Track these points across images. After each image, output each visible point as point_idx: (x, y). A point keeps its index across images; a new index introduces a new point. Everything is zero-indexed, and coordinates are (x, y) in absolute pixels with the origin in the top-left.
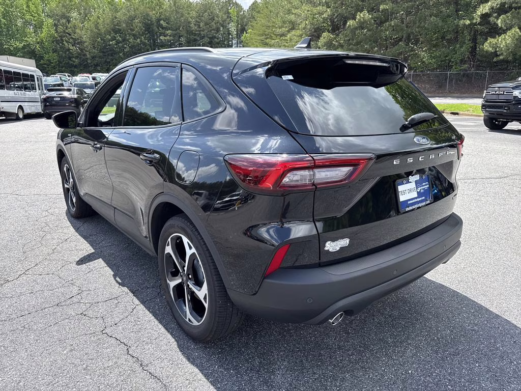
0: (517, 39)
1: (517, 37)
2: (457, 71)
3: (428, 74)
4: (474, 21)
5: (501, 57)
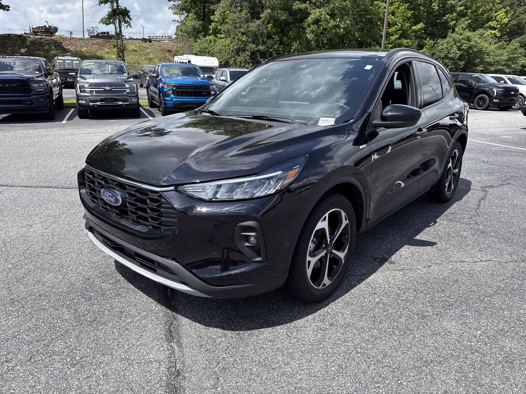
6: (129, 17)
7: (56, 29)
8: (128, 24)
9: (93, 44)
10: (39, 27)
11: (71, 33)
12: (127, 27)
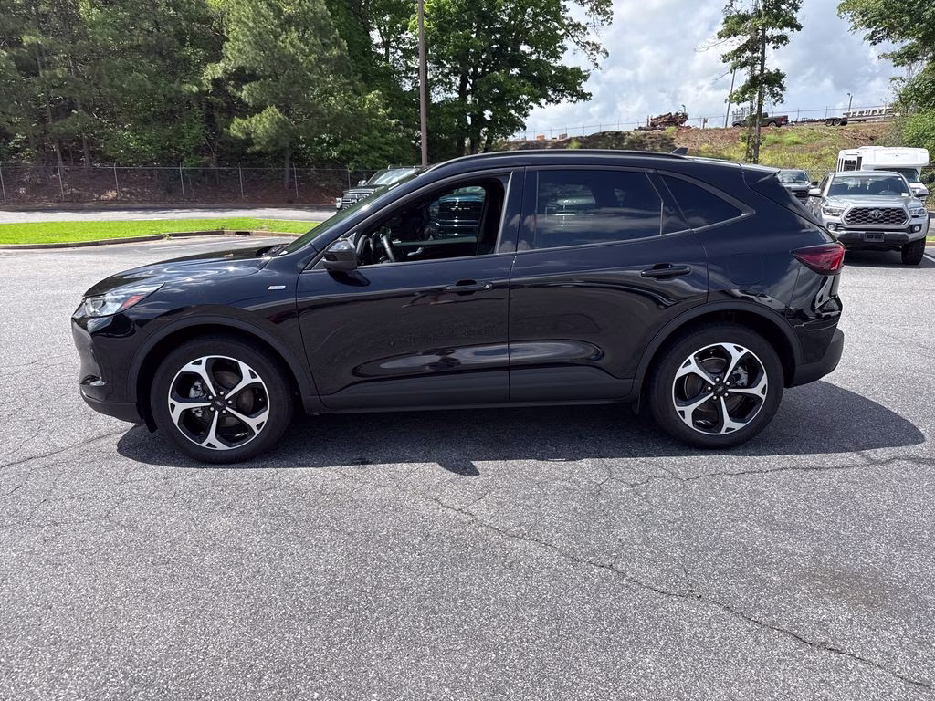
0: (277, 123)
1: (276, 120)
2: (191, 166)
3: (141, 170)
4: (205, 89)
5: (257, 148)
6: (781, 86)
7: (685, 117)
8: (777, 98)
9: (722, 138)
10: (661, 117)
11: (705, 121)
12: (775, 104)
